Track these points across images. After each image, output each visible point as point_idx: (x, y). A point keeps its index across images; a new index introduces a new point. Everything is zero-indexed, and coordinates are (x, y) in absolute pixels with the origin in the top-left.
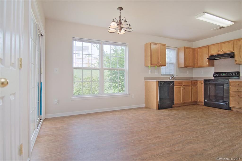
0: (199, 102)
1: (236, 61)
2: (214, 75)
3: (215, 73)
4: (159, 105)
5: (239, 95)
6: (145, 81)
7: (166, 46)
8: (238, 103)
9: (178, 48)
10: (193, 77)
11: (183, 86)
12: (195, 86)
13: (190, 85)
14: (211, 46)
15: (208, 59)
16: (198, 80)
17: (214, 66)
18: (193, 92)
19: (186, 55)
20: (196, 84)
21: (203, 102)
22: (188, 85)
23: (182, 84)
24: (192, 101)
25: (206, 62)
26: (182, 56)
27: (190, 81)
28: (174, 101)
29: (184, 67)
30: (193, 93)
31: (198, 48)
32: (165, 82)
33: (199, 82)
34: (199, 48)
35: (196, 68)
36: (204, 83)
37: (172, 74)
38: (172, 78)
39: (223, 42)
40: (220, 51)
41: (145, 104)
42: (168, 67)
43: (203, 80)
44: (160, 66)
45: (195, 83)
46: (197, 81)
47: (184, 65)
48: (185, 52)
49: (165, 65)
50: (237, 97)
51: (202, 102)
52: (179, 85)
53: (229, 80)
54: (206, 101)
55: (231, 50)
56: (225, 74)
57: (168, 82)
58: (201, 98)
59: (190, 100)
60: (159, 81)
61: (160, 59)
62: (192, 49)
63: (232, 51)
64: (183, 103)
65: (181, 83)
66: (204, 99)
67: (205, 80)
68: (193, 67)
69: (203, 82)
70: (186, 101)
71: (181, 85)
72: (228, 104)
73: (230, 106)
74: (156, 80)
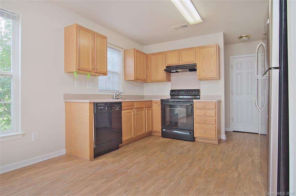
0: (155, 132)
1: (198, 75)
2: (170, 94)
3: (172, 91)
4: (94, 149)
5: (205, 121)
6: (65, 102)
7: (107, 43)
8: (205, 131)
9: (124, 49)
10: (144, 96)
11: (134, 109)
12: (150, 109)
13: (143, 108)
14: (168, 52)
15: (164, 70)
16: (153, 100)
17: (170, 81)
18: (147, 118)
19: (137, 61)
20: (150, 106)
21: (161, 132)
22: (141, 107)
23: (133, 106)
24: (146, 132)
25: (162, 74)
26: (131, 63)
27: (143, 101)
28: (122, 137)
29: (133, 79)
30: (147, 120)
31: (151, 54)
32: (106, 103)
33: (155, 103)
34: (153, 54)
35: (149, 82)
36: (161, 104)
37: (116, 90)
38: (117, 97)
39: (183, 49)
40: (179, 61)
41: (66, 148)
42: (109, 78)
43: (160, 100)
44: (97, 74)
45: (149, 104)
46: (151, 101)
47: (135, 77)
48: (135, 58)
49: (105, 73)
50: (204, 123)
51: (158, 132)
52: (129, 109)
53: (194, 100)
54: (164, 130)
55: (193, 60)
56: (184, 92)
57: (111, 103)
58: (158, 126)
59: (144, 131)
60: (94, 103)
61: (96, 61)
62: (144, 54)
63: (194, 62)
64: (135, 137)
65: (131, 106)
66: (161, 127)
67: (162, 100)
68: (145, 81)
69: (159, 104)
70: (139, 134)
71: (132, 109)
72: (192, 134)
73: (194, 136)
74: (88, 101)
